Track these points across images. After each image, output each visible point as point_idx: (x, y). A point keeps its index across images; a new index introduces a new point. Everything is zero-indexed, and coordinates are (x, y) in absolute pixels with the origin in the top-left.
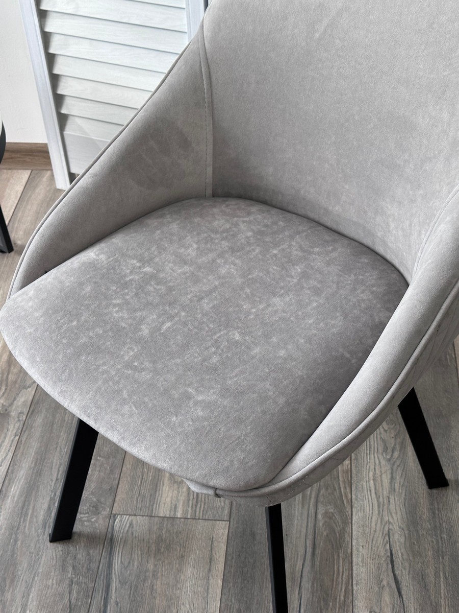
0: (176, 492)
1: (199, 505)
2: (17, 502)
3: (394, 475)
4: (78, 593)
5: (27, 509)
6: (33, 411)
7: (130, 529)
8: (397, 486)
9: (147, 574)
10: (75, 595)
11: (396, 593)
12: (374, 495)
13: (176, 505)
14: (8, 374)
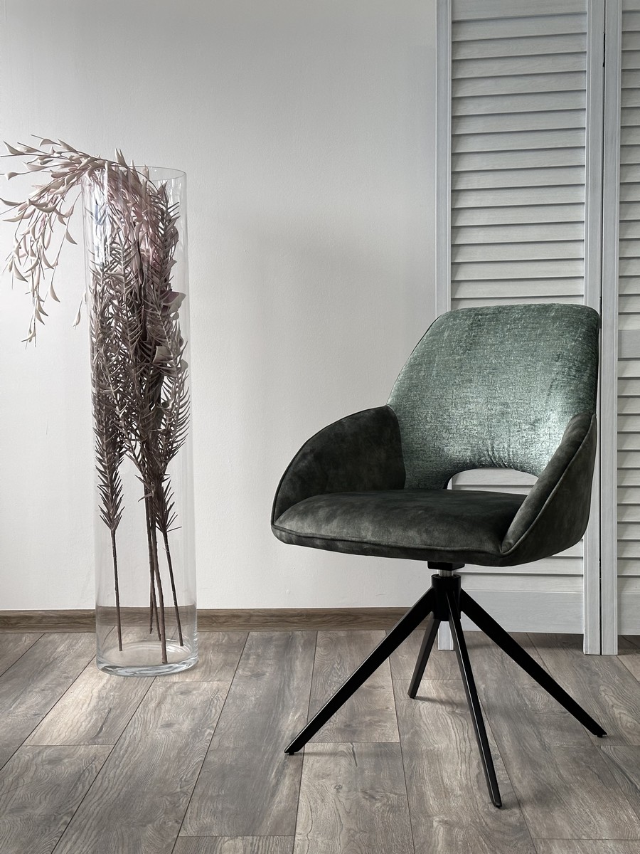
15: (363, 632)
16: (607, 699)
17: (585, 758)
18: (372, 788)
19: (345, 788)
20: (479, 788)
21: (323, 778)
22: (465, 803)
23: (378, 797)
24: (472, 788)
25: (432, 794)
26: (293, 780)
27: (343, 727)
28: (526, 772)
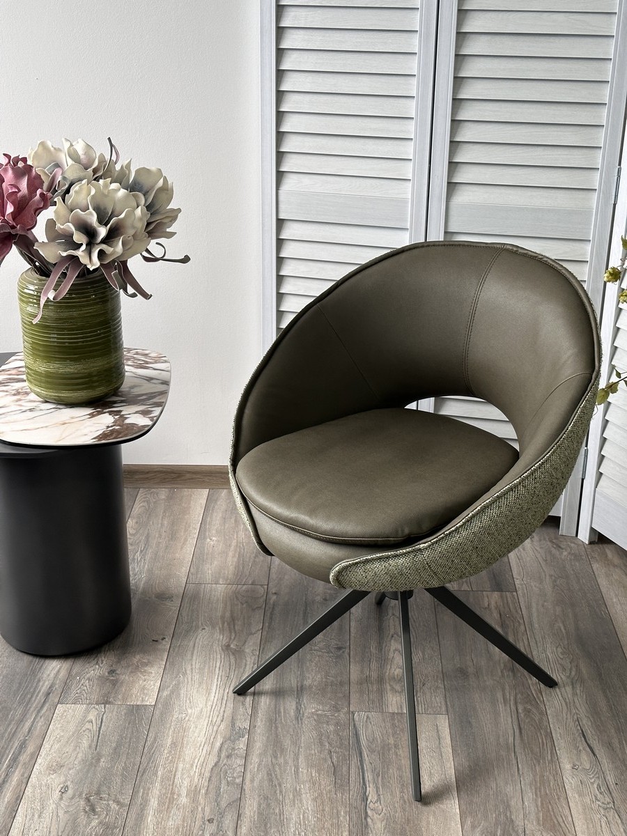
0: (398, 698)
1: (420, 706)
2: (270, 705)
3: (575, 686)
4: (338, 758)
5: (279, 709)
6: (264, 649)
7: (368, 722)
8: (578, 691)
9: (390, 746)
10: (335, 759)
11: (591, 754)
12: (561, 698)
13: (401, 707)
14: (234, 627)
15: (186, 492)
16: (391, 624)
17: (332, 736)
18: (98, 793)
19: (70, 792)
20: (206, 794)
21: (55, 771)
22: (183, 821)
23: (98, 810)
24: (200, 790)
25: (156, 802)
26: (22, 775)
27: (107, 674)
28: (263, 763)
